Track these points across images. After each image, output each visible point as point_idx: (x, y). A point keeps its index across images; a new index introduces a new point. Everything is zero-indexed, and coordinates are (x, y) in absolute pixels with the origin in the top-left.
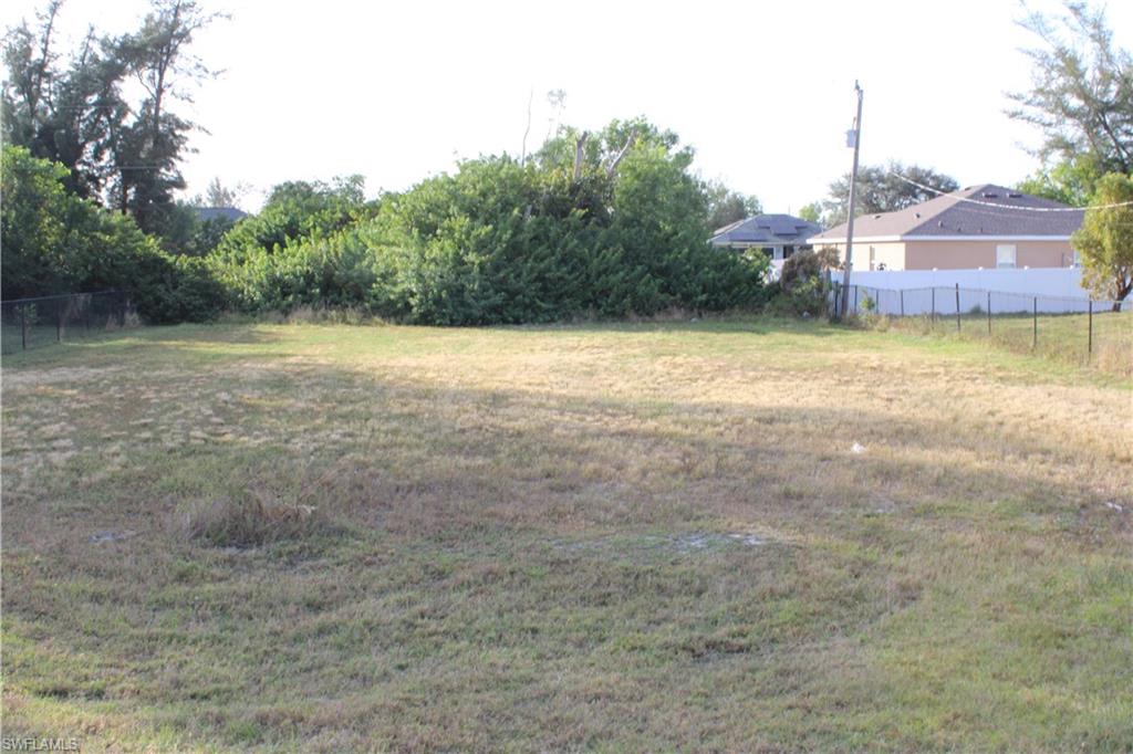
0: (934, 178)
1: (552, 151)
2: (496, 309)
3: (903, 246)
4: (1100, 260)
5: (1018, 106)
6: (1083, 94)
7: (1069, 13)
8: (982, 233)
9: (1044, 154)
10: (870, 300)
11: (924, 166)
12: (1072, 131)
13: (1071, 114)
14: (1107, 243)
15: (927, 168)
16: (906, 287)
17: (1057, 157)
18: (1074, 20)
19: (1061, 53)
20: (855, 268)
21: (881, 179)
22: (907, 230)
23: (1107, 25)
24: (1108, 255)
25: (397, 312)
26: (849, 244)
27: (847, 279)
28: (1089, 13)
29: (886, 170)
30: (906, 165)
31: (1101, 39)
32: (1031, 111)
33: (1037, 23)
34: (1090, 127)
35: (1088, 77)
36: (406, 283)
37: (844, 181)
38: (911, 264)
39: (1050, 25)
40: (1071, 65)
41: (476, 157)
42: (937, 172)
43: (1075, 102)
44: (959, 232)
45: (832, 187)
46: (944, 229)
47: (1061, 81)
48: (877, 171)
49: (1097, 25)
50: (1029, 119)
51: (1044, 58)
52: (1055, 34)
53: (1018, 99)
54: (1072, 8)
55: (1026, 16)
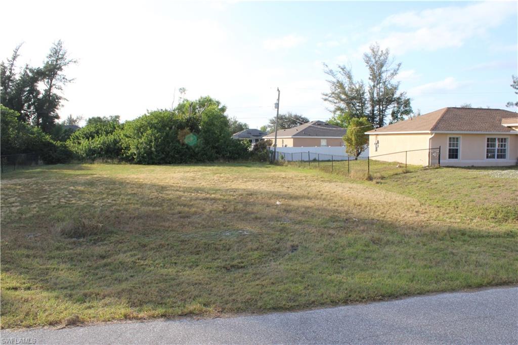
0: (302, 118)
1: (181, 108)
2: (163, 159)
3: (292, 139)
4: (351, 144)
5: (327, 97)
6: (345, 94)
7: (341, 70)
8: (316, 136)
9: (335, 112)
10: (282, 156)
11: (299, 114)
12: (343, 105)
13: (343, 100)
14: (353, 139)
15: (300, 115)
16: (293, 152)
17: (338, 113)
18: (342, 72)
19: (338, 82)
20: (278, 146)
21: (286, 119)
22: (294, 134)
23: (352, 74)
24: (354, 142)
25: (130, 160)
26: (276, 139)
27: (275, 150)
28: (347, 70)
29: (287, 116)
30: (293, 114)
31: (350, 77)
32: (330, 99)
33: (331, 72)
34: (348, 104)
35: (347, 89)
36: (133, 150)
37: (274, 119)
38: (295, 145)
39: (335, 74)
40: (341, 85)
42: (303, 117)
43: (343, 97)
44: (310, 135)
45: (271, 121)
46: (305, 134)
47: (339, 90)
48: (284, 116)
49: (349, 74)
50: (330, 101)
51: (334, 83)
52: (337, 76)
53: (326, 95)
54: (341, 68)
55: (328, 70)
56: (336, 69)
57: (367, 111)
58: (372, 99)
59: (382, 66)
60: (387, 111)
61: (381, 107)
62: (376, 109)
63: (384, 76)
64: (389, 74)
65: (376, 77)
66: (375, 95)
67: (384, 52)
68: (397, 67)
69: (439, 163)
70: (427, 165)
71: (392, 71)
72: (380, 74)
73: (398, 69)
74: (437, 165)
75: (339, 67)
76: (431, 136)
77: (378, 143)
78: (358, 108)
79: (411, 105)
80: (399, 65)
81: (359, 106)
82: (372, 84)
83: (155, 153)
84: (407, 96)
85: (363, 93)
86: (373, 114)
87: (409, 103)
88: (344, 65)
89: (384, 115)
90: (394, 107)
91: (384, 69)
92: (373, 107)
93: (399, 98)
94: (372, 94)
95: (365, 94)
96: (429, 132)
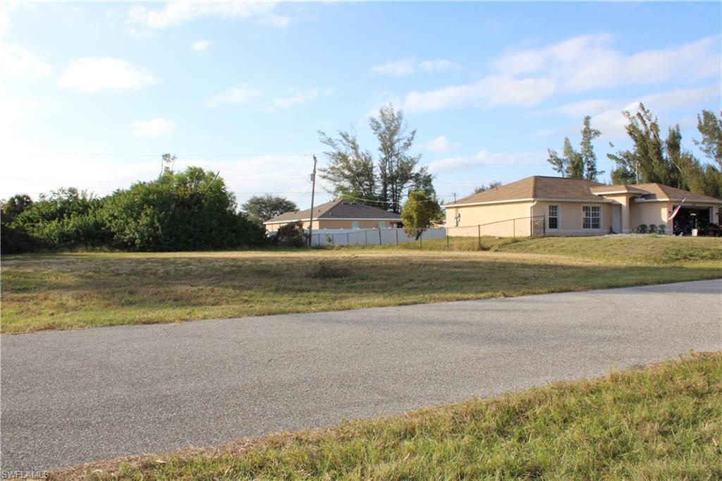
1: (165, 179)
3: (318, 222)
5: (325, 174)
6: (350, 169)
7: (341, 138)
8: (347, 217)
9: (335, 193)
10: (329, 238)
11: (282, 196)
12: (346, 184)
13: (346, 177)
17: (340, 194)
18: (344, 141)
19: (340, 154)
21: (264, 203)
23: (357, 143)
25: (129, 246)
26: (311, 221)
27: (311, 232)
28: (350, 138)
29: (266, 198)
30: (274, 196)
31: (355, 148)
32: (330, 176)
33: (330, 142)
34: (353, 182)
35: (351, 162)
37: (248, 203)
38: (320, 228)
39: (335, 143)
40: (344, 158)
41: (137, 183)
43: (347, 172)
44: (338, 217)
45: (243, 206)
47: (341, 164)
48: (262, 199)
49: (353, 143)
50: (330, 179)
51: (334, 155)
52: (337, 146)
53: (324, 171)
54: (343, 136)
55: (325, 139)
56: (336, 137)
57: (378, 191)
58: (384, 176)
59: (393, 133)
60: (403, 190)
61: (394, 186)
62: (388, 188)
63: (397, 145)
64: (401, 144)
65: (388, 148)
66: (387, 171)
67: (396, 116)
68: (411, 136)
69: (544, 232)
70: (530, 235)
71: (405, 141)
72: (392, 144)
73: (412, 138)
74: (542, 234)
75: (341, 134)
76: (532, 204)
77: (459, 216)
78: (365, 187)
79: (432, 183)
80: (414, 133)
81: (367, 185)
82: (384, 156)
83: (163, 237)
84: (429, 172)
85: (372, 168)
86: (386, 195)
87: (430, 181)
88: (346, 132)
89: (399, 196)
90: (412, 186)
91: (396, 137)
92: (385, 185)
93: (417, 175)
94: (383, 169)
95: (374, 170)
96: (532, 199)
